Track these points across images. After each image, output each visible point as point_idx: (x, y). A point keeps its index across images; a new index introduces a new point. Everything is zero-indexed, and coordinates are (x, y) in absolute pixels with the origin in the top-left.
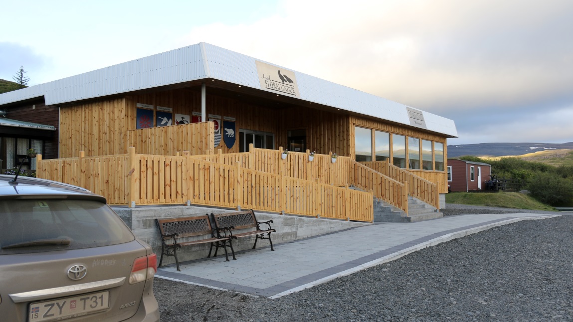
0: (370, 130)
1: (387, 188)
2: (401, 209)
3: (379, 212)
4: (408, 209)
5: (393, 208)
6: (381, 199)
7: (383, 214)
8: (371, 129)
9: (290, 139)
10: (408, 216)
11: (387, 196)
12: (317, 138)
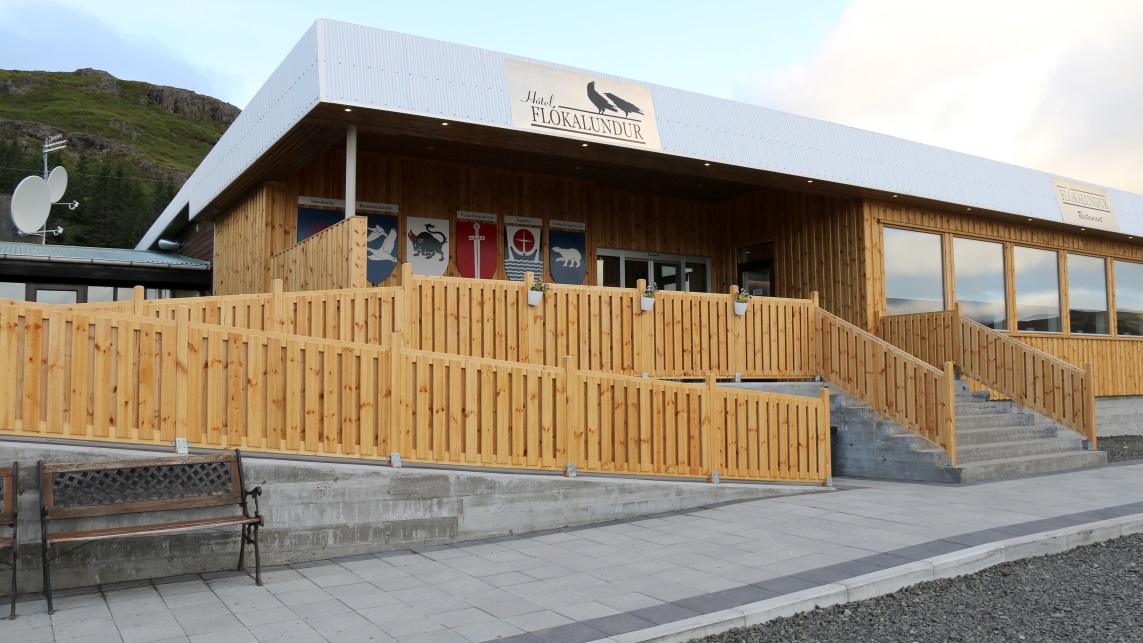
0: (937, 238)
1: (901, 383)
2: (938, 444)
3: (881, 450)
4: (959, 443)
5: (916, 441)
6: (887, 415)
7: (891, 458)
8: (942, 234)
9: (743, 268)
10: (955, 465)
11: (901, 406)
12: (796, 262)
